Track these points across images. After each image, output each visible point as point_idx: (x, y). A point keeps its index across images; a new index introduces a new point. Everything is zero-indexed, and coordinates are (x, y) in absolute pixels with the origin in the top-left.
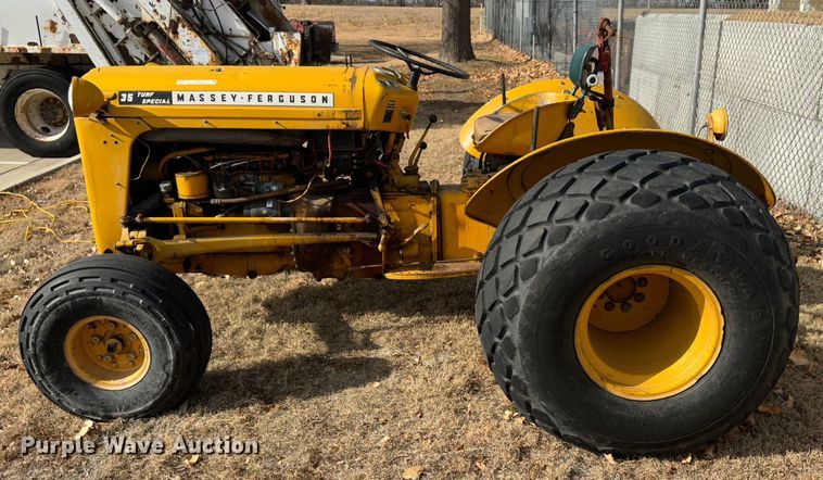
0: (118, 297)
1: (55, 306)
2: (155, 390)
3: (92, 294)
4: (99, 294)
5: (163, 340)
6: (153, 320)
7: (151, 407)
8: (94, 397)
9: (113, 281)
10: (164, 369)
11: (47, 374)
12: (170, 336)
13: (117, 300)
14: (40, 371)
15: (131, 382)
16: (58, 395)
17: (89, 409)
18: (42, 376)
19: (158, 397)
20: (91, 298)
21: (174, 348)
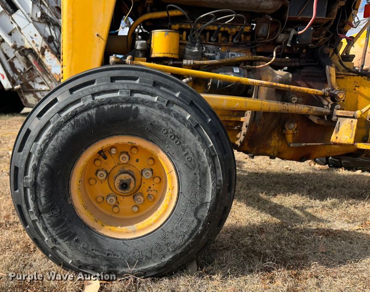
0: (161, 108)
1: (75, 114)
2: (179, 241)
3: (127, 101)
4: (136, 101)
5: (204, 175)
6: (199, 144)
7: (169, 264)
8: (99, 246)
9: (155, 84)
10: (196, 214)
11: (47, 211)
12: (214, 170)
13: (158, 112)
14: (36, 207)
15: (143, 229)
16: (55, 241)
17: (90, 261)
18: (39, 213)
19: (178, 252)
20: (124, 106)
21: (216, 185)
